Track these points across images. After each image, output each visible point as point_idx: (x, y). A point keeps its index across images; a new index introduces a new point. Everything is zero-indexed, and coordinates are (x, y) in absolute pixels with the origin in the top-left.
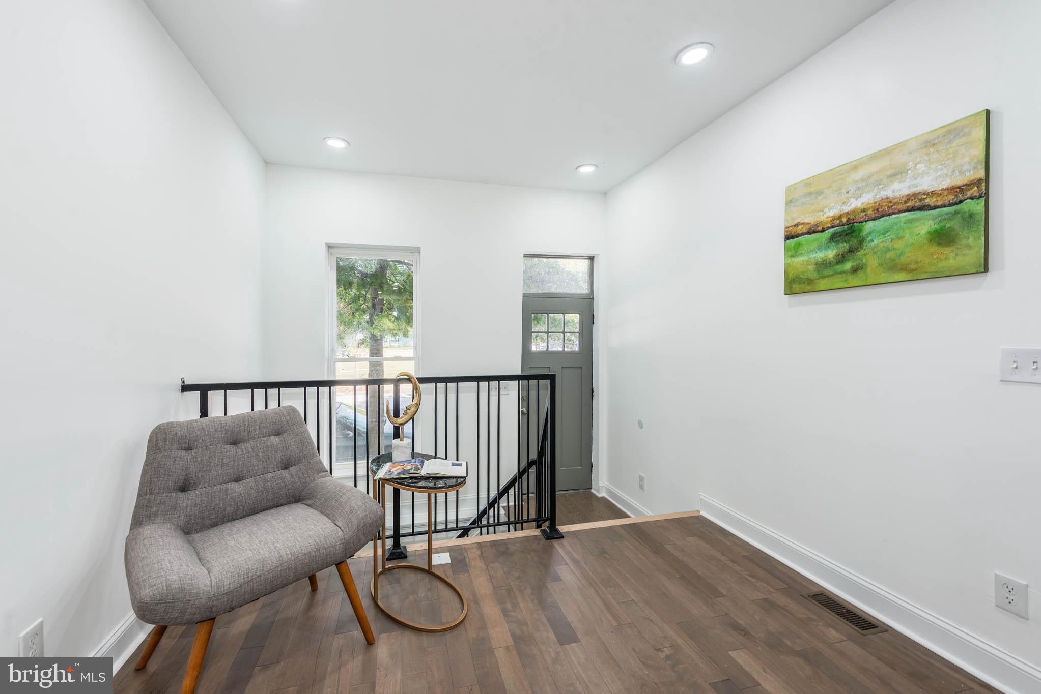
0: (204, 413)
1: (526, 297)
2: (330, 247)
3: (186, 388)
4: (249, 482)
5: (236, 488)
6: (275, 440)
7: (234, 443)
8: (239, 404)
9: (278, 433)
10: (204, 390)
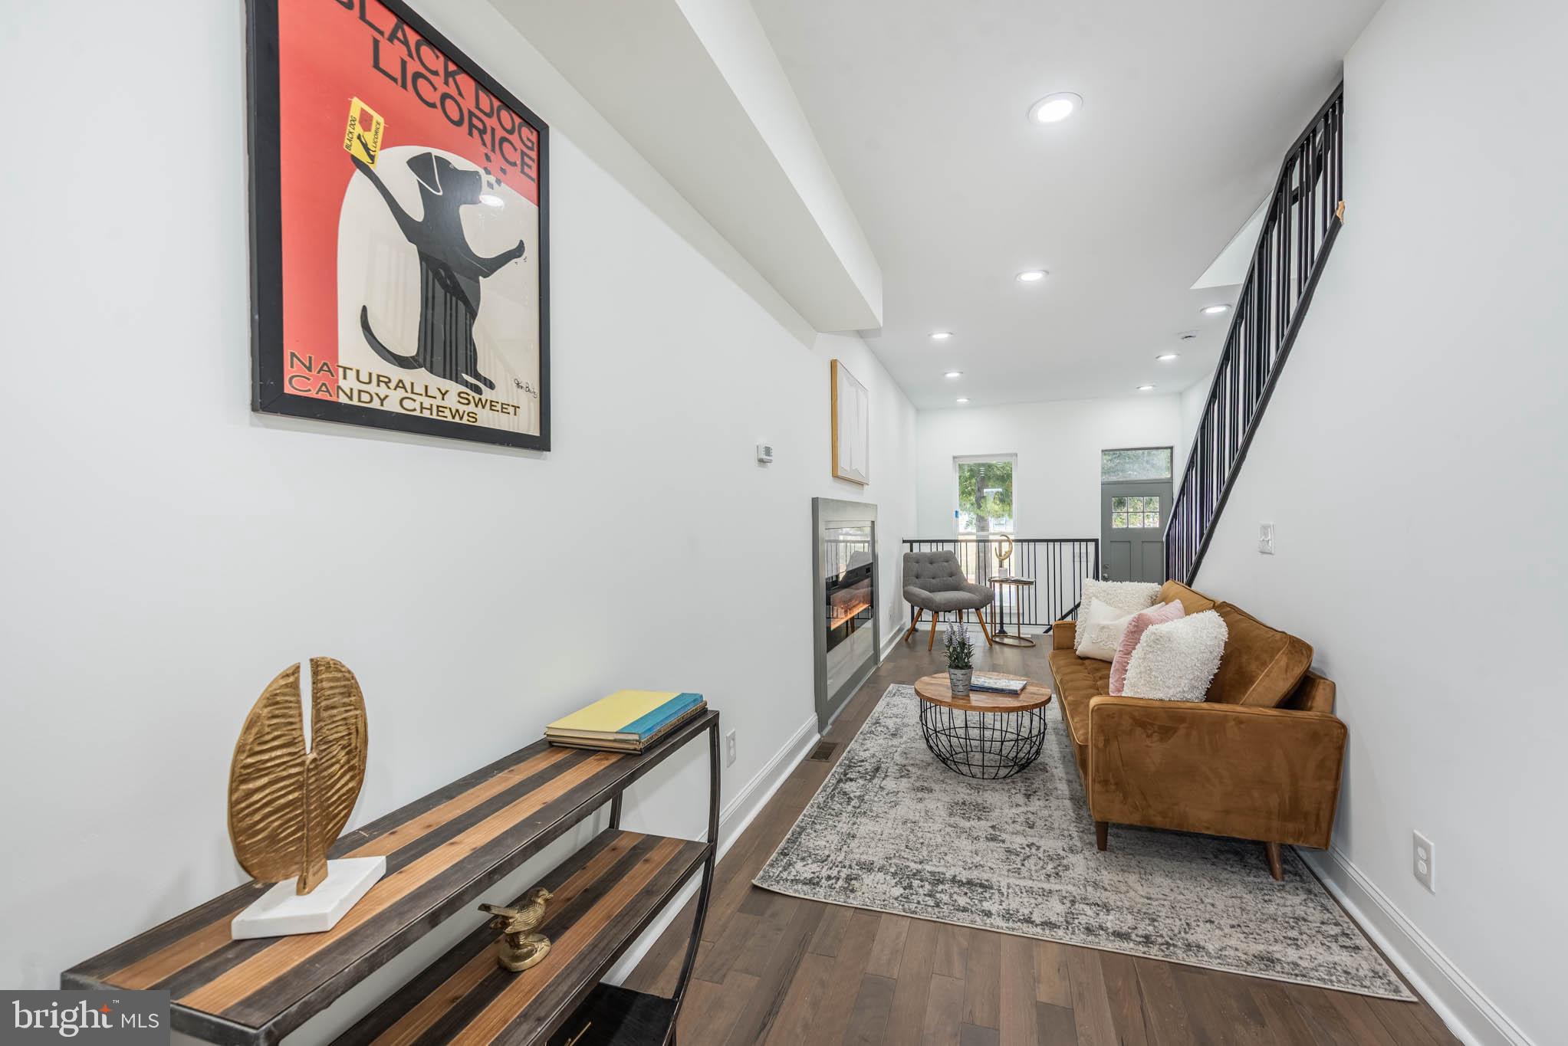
0: (912, 550)
1: (1103, 484)
2: (954, 458)
3: (904, 542)
4: (938, 580)
5: (934, 581)
6: (946, 564)
7: (931, 563)
8: (926, 549)
9: (947, 562)
10: (911, 542)
